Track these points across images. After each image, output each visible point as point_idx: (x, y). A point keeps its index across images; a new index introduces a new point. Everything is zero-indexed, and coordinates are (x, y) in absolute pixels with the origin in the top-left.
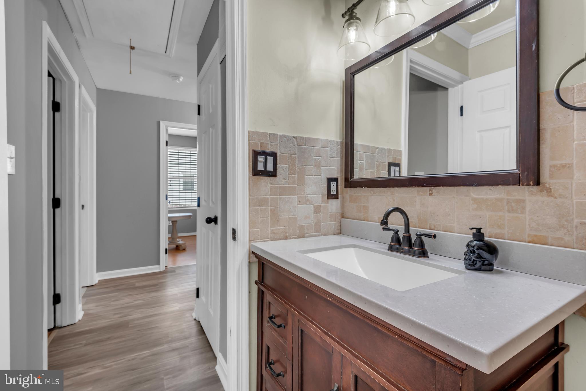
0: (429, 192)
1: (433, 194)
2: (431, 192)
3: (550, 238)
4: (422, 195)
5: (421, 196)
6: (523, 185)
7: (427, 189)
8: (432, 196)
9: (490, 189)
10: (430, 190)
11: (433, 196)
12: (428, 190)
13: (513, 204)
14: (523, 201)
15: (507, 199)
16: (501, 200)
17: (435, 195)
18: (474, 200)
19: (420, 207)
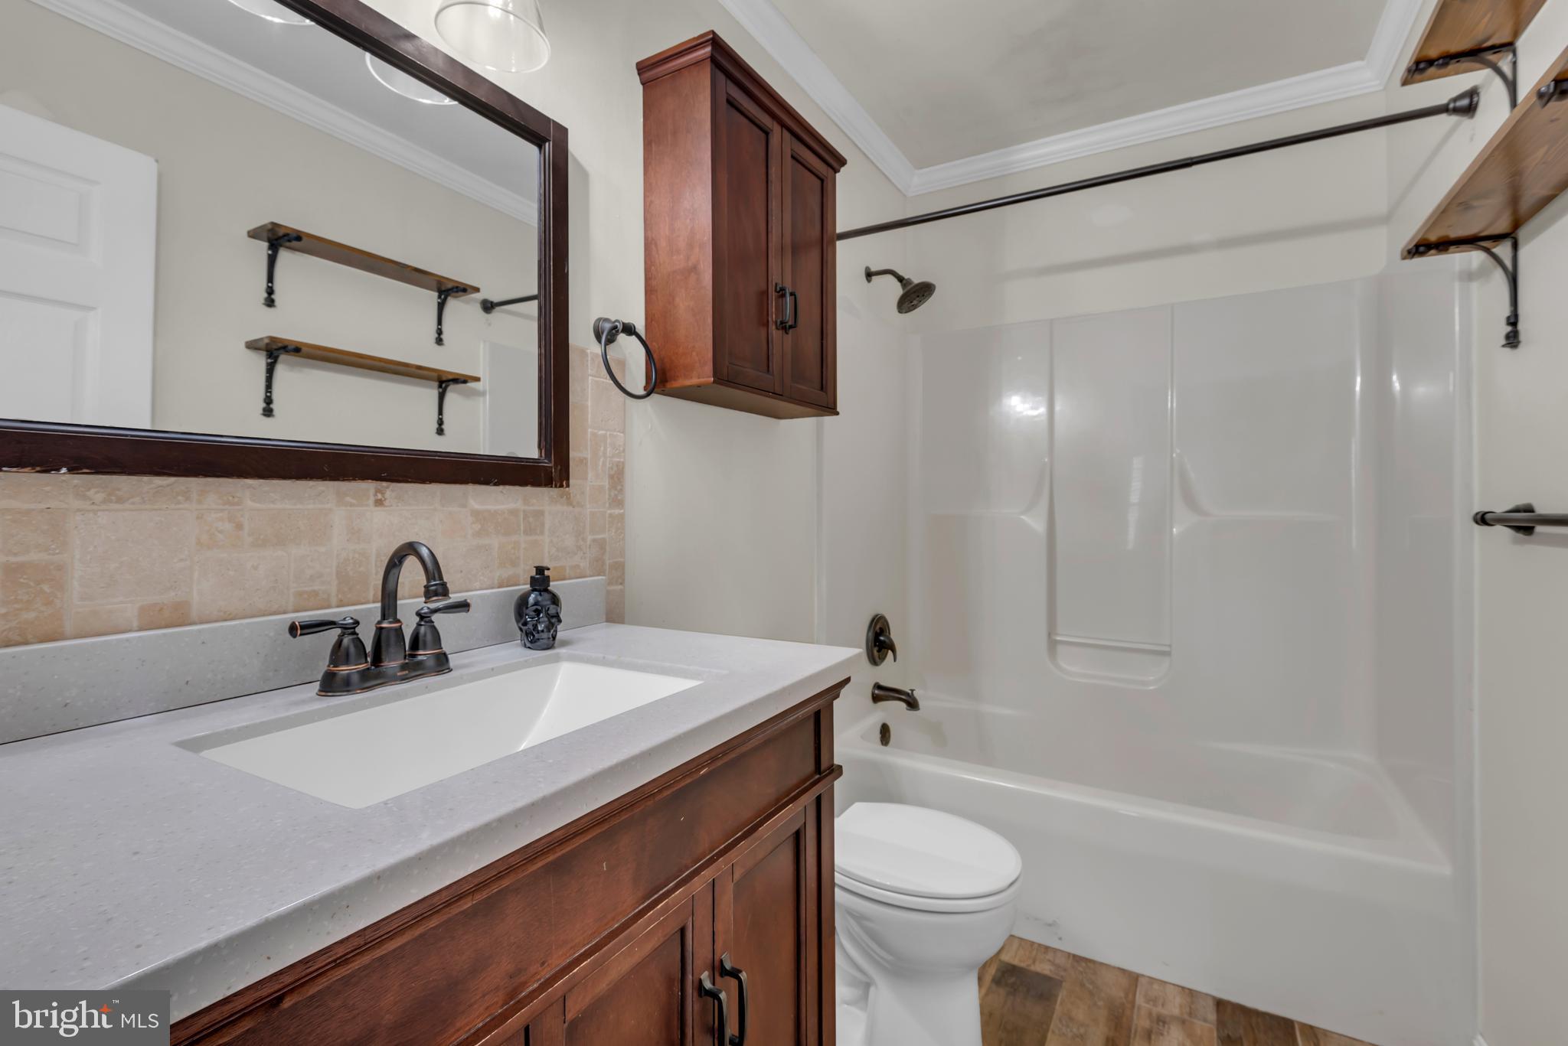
0: (375, 495)
1: (387, 501)
2: (379, 496)
3: (567, 568)
4: (352, 505)
5: (349, 508)
6: (556, 487)
7: (369, 486)
8: (382, 508)
9: (502, 492)
10: (377, 491)
11: (387, 506)
12: (372, 492)
13: (531, 519)
14: (541, 513)
15: (524, 511)
16: (514, 512)
17: (391, 506)
18: (476, 514)
19: (348, 540)
